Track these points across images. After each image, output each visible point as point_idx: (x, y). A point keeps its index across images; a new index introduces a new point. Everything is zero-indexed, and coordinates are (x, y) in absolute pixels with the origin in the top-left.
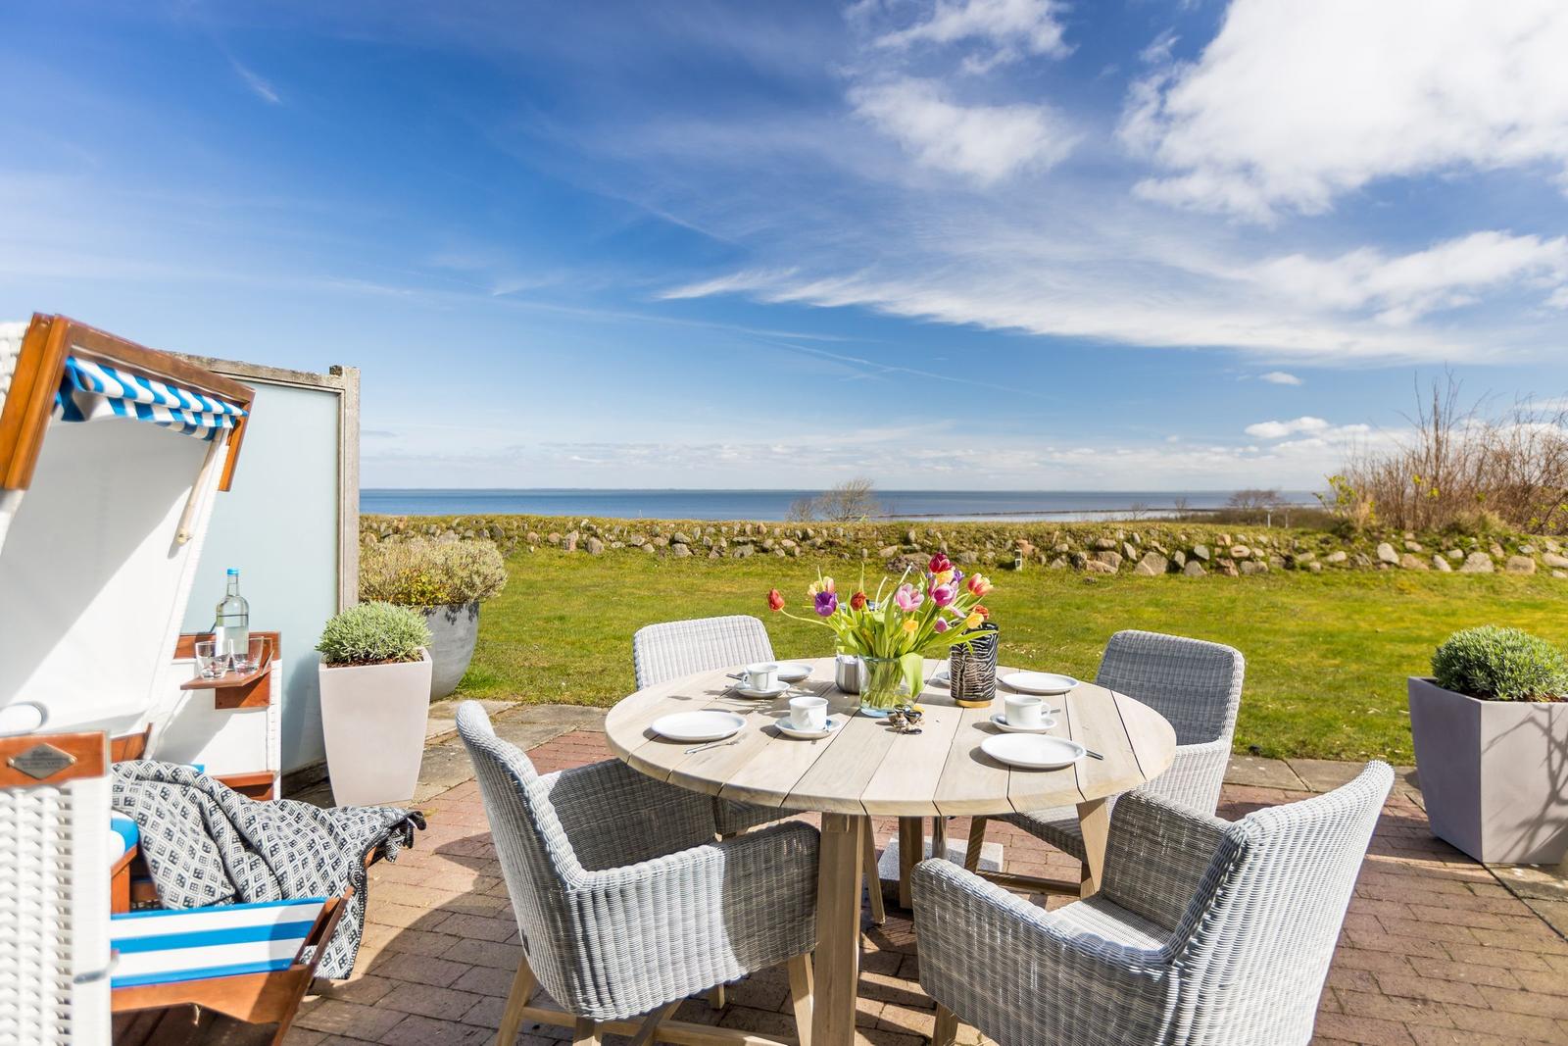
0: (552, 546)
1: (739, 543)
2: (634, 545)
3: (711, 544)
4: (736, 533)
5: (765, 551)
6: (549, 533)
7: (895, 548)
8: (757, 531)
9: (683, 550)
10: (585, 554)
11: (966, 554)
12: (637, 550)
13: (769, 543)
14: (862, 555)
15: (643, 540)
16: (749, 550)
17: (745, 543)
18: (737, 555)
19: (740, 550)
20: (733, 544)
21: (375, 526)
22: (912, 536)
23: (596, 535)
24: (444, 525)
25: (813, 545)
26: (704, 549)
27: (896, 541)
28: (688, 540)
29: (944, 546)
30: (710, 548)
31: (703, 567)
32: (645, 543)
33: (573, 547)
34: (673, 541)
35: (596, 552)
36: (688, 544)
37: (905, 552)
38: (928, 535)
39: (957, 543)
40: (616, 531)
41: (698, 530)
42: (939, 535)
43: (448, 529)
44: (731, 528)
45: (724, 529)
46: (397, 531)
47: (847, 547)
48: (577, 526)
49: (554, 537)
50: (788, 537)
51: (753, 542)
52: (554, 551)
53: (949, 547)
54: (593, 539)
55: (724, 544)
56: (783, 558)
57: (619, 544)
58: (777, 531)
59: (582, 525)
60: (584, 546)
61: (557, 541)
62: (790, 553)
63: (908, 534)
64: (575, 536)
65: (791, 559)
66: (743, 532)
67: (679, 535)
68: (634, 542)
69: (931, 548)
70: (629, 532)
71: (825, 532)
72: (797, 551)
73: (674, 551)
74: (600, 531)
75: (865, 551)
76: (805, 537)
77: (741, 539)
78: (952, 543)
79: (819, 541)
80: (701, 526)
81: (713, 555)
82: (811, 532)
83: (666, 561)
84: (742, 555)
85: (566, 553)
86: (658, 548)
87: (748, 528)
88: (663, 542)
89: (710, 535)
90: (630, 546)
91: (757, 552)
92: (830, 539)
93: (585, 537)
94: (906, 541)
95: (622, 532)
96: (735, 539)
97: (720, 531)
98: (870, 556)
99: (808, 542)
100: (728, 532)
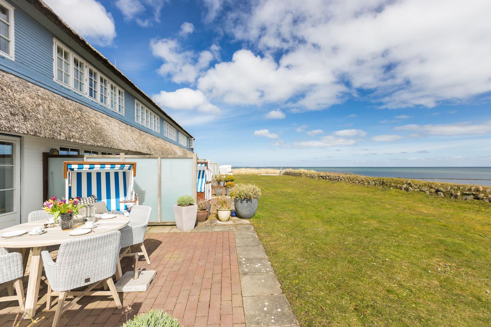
0: (397, 188)
1: (466, 194)
2: (423, 191)
3: (453, 193)
4: (466, 189)
5: (478, 199)
6: (397, 184)
8: (477, 190)
9: (441, 194)
10: (406, 192)
13: (481, 195)
15: (426, 189)
16: (470, 198)
17: (469, 195)
18: (464, 199)
19: (466, 197)
20: (463, 194)
21: (358, 179)
23: (411, 186)
24: (372, 180)
26: (449, 195)
28: (444, 190)
32: (427, 190)
33: (403, 189)
34: (438, 191)
35: (410, 192)
36: (443, 192)
40: (418, 185)
41: (449, 188)
43: (373, 181)
45: (461, 188)
46: (362, 181)
48: (406, 183)
49: (398, 185)
51: (473, 194)
52: (398, 190)
54: (410, 188)
55: (459, 194)
57: (418, 190)
59: (408, 182)
60: (406, 189)
61: (399, 187)
64: (405, 186)
66: (470, 190)
67: (441, 189)
68: (423, 190)
70: (422, 186)
73: (437, 194)
74: (413, 185)
77: (467, 193)
80: (452, 186)
84: (466, 199)
85: (401, 191)
86: (430, 192)
87: (473, 188)
88: (433, 190)
89: (454, 190)
90: (420, 191)
91: (474, 198)
93: (408, 186)
95: (420, 186)
96: (465, 192)
97: (459, 189)
100: (462, 189)
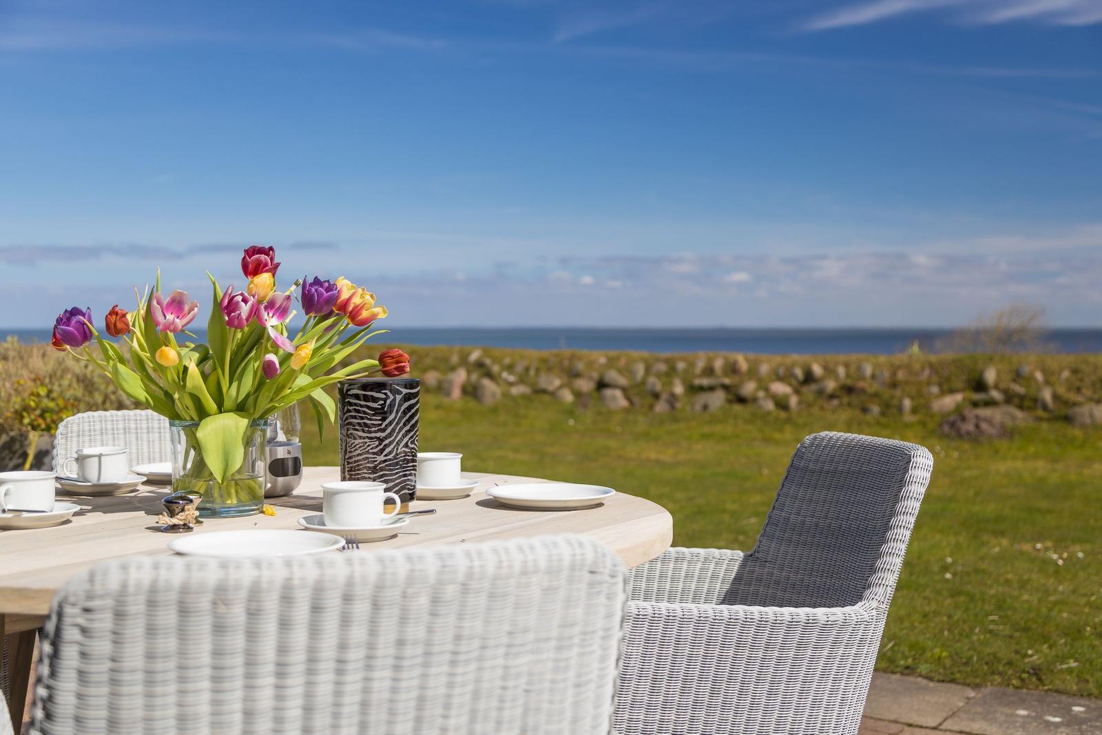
1: (702, 389)
2: (544, 391)
3: (659, 389)
4: (698, 371)
5: (741, 400)
6: (425, 370)
7: (959, 397)
8: (732, 369)
9: (617, 398)
10: (472, 404)
11: (1085, 409)
12: (546, 398)
13: (749, 388)
14: (900, 409)
15: (558, 382)
16: (717, 399)
17: (711, 389)
18: (698, 407)
19: (702, 398)
20: (693, 390)
22: (990, 376)
23: (489, 375)
25: (821, 393)
27: (960, 385)
28: (623, 381)
29: (1047, 395)
30: (656, 396)
31: (642, 423)
32: (561, 387)
33: (456, 393)
34: (602, 385)
35: (488, 401)
36: (623, 389)
37: (975, 404)
38: (1018, 376)
39: (1069, 389)
40: (519, 368)
41: (640, 370)
42: (1039, 376)
44: (691, 364)
45: (681, 366)
47: (876, 395)
48: (464, 361)
49: (432, 377)
50: (780, 379)
51: (725, 388)
53: (1056, 397)
54: (486, 382)
55: (679, 389)
56: (769, 413)
57: (522, 388)
58: (764, 369)
59: (472, 359)
60: (471, 391)
61: (435, 383)
62: (782, 404)
63: (981, 374)
64: (460, 376)
65: (783, 415)
66: (709, 371)
67: (613, 376)
68: (544, 386)
69: (1022, 398)
70: (537, 371)
71: (841, 371)
72: (793, 401)
73: (602, 399)
74: (496, 369)
75: (907, 403)
76: (809, 378)
77: (705, 382)
78: (1061, 390)
79: (831, 385)
80: (645, 361)
81: (661, 407)
82: (817, 370)
83: (588, 416)
84: (705, 407)
85: (446, 401)
86: (578, 394)
87: (718, 364)
88: (585, 385)
89: (658, 375)
90: (537, 392)
91: (730, 402)
92: (849, 382)
93: (474, 377)
94: (979, 385)
95: (527, 369)
96: (697, 382)
97: (675, 370)
98: (914, 411)
99: (814, 387)
100: (685, 371)
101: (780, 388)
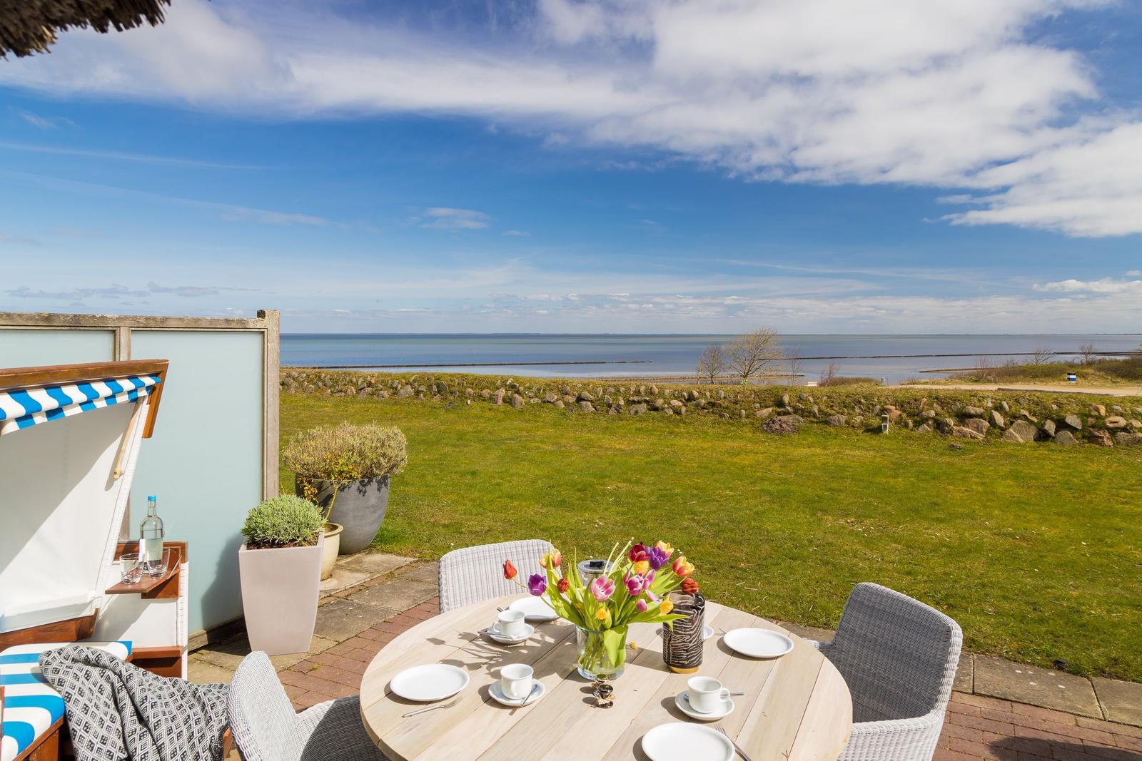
0: (484, 400)
1: (634, 402)
2: (548, 402)
3: (611, 402)
4: (632, 392)
5: (656, 409)
6: (482, 389)
7: (770, 409)
8: (651, 393)
9: (588, 407)
10: (509, 408)
11: (835, 417)
12: (550, 405)
13: (659, 402)
14: (740, 416)
15: (556, 397)
16: (643, 408)
17: (639, 402)
18: (632, 412)
19: (634, 408)
20: (630, 403)
21: (354, 380)
22: (786, 399)
23: (518, 392)
24: (404, 381)
25: (697, 405)
26: (603, 406)
27: (771, 403)
28: (592, 397)
29: (816, 409)
30: (610, 406)
31: (603, 422)
32: (557, 400)
33: (500, 402)
34: (580, 399)
35: (518, 407)
36: (591, 402)
37: (779, 414)
38: (800, 399)
39: (827, 407)
40: (534, 389)
41: (601, 391)
42: (811, 399)
43: (407, 384)
44: (628, 389)
45: (622, 389)
46: (370, 385)
47: (727, 408)
48: (504, 384)
49: (486, 393)
50: (676, 398)
51: (646, 401)
52: (486, 404)
53: (820, 410)
54: (516, 395)
55: (622, 403)
56: (672, 415)
57: (536, 400)
58: (667, 391)
59: (508, 383)
60: (509, 401)
61: (488, 396)
62: (677, 412)
63: (782, 397)
64: (502, 393)
65: (678, 417)
66: (638, 392)
67: (585, 394)
68: (548, 399)
69: (803, 410)
70: (544, 390)
71: (708, 394)
72: (684, 409)
73: (581, 406)
74: (521, 389)
75: (743, 412)
76: (691, 398)
77: (636, 398)
78: (823, 407)
79: (703, 402)
80: (603, 386)
81: (612, 412)
82: (696, 394)
83: (574, 416)
84: (636, 412)
85: (495, 406)
86: (567, 404)
87: (642, 389)
88: (571, 399)
89: (610, 395)
90: (544, 402)
91: (650, 410)
92: (712, 400)
93: (510, 393)
94: (780, 404)
95: (539, 390)
96: (631, 398)
97: (619, 391)
98: (747, 417)
99: (694, 402)
100: (625, 392)
101: (676, 403)
